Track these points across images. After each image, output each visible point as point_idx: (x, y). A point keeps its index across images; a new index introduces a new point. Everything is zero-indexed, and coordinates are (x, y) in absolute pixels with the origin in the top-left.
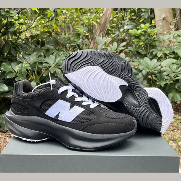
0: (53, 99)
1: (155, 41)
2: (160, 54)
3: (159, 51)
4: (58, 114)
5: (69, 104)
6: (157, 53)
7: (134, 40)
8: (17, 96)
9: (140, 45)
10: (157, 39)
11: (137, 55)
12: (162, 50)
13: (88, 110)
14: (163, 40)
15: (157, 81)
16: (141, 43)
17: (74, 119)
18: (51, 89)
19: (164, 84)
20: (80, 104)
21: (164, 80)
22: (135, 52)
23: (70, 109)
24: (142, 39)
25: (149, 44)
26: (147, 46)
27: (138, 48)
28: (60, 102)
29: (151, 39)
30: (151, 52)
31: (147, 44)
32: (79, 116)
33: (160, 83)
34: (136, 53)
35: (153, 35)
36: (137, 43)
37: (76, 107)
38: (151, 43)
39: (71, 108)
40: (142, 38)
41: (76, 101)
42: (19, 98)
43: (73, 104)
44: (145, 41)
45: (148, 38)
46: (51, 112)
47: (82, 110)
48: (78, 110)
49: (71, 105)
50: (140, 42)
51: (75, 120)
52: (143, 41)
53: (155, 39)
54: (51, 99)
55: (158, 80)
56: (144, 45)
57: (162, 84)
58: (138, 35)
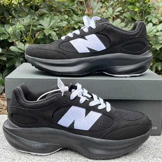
0: (66, 106)
1: (149, 8)
2: (155, 20)
3: (153, 17)
4: (73, 123)
5: (83, 110)
6: (152, 19)
7: (129, 7)
8: (20, 105)
9: (135, 11)
10: (152, 6)
11: (132, 22)
12: (156, 16)
13: (105, 115)
14: (158, 7)
15: (153, 45)
16: (136, 10)
17: (92, 126)
18: (62, 95)
19: (160, 47)
20: (95, 109)
21: (160, 44)
22: (130, 18)
23: (86, 116)
24: (137, 6)
25: (144, 11)
26: (142, 12)
27: (133, 14)
28: (73, 108)
29: (145, 6)
30: (146, 18)
31: (142, 11)
32: (97, 123)
33: (155, 47)
34: (131, 20)
35: (147, 2)
36: (133, 9)
37: (92, 113)
38: (146, 9)
39: (86, 114)
40: (137, 4)
41: (91, 106)
42: (23, 108)
43: (88, 110)
44: (140, 7)
45: (143, 5)
46: (65, 121)
47: (99, 115)
48: (95, 116)
49: (86, 111)
50: (135, 8)
51: (94, 128)
52: (138, 8)
53: (150, 6)
54: (64, 107)
55: (154, 43)
56: (139, 12)
57: (158, 48)
58: (133, 2)
